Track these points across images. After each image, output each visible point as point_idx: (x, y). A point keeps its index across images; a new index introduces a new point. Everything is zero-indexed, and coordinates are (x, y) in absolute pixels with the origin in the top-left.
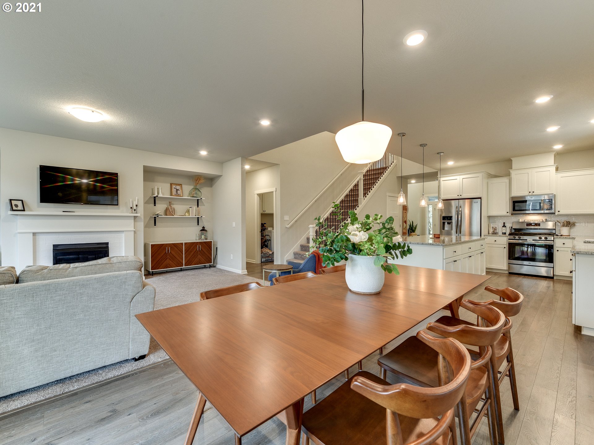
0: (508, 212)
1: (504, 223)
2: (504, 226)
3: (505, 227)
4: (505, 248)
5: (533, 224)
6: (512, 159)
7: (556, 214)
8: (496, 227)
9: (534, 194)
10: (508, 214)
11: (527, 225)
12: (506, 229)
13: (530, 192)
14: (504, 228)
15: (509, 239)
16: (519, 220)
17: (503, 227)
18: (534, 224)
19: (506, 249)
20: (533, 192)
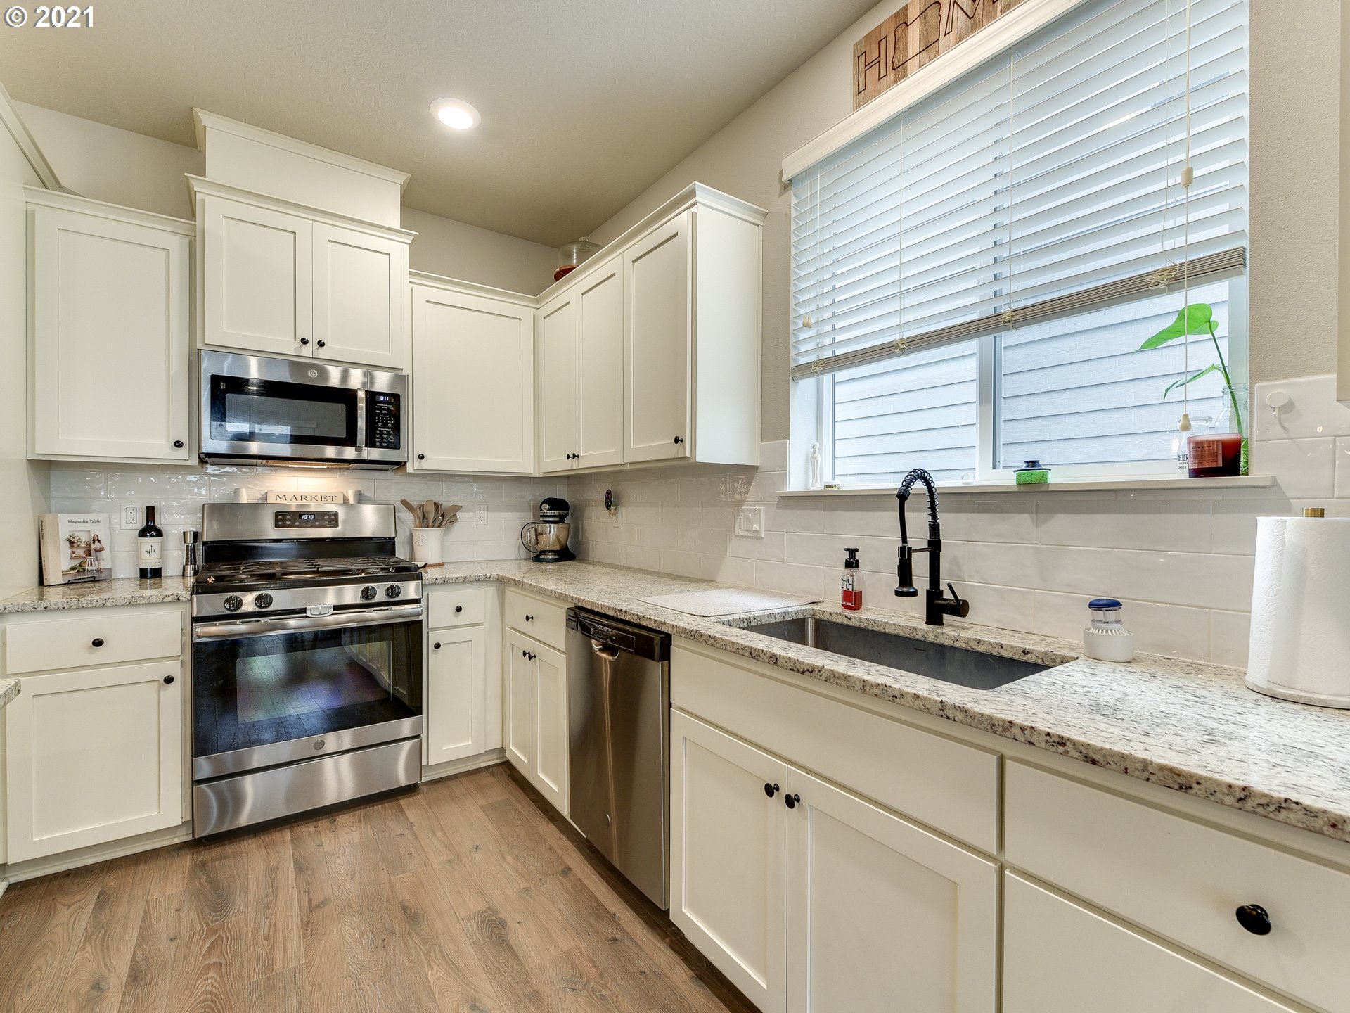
0: (178, 445)
1: (151, 511)
2: (150, 529)
3: (159, 534)
4: (169, 680)
5: (305, 517)
6: (206, 119)
7: (409, 469)
8: (96, 539)
9: (323, 353)
10: (183, 454)
11: (277, 521)
12: (163, 549)
13: (304, 341)
14: (149, 542)
15: (196, 620)
16: (237, 491)
17: (143, 533)
18: (311, 517)
19: (175, 687)
20: (321, 344)
